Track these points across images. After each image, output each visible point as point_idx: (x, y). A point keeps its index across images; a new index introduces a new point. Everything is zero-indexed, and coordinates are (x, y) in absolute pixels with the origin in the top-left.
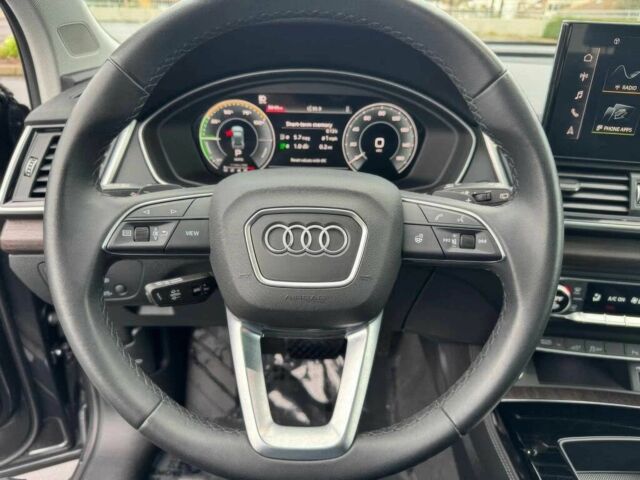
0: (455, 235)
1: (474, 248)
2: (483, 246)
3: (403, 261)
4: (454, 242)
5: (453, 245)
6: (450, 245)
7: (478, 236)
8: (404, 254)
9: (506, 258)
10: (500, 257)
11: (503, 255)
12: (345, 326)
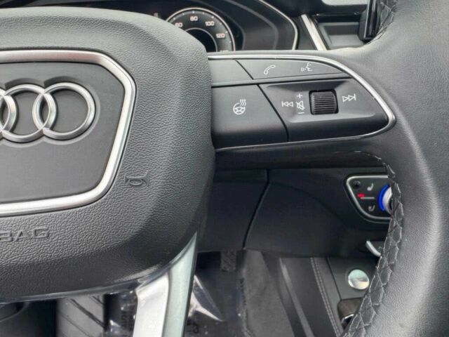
0: (300, 96)
1: (337, 111)
2: (351, 106)
3: (217, 154)
4: (301, 106)
5: (299, 111)
6: (294, 111)
7: (339, 91)
8: (218, 139)
9: (395, 122)
10: (385, 122)
11: (391, 116)
12: (132, 277)
